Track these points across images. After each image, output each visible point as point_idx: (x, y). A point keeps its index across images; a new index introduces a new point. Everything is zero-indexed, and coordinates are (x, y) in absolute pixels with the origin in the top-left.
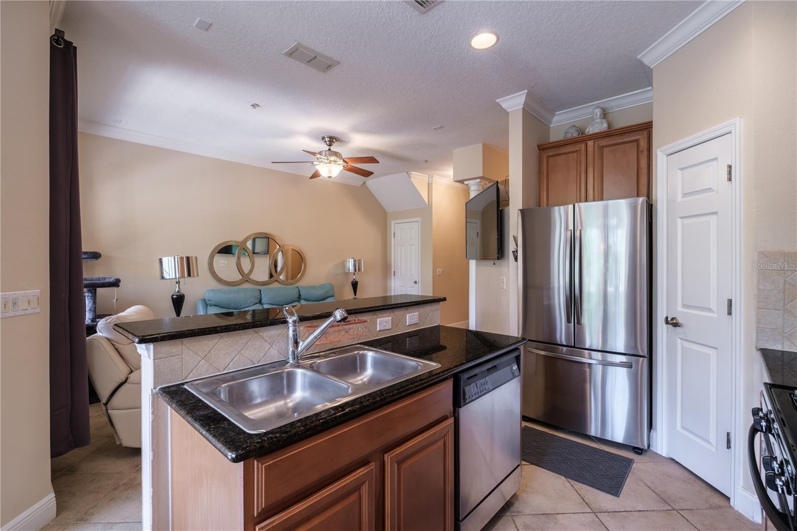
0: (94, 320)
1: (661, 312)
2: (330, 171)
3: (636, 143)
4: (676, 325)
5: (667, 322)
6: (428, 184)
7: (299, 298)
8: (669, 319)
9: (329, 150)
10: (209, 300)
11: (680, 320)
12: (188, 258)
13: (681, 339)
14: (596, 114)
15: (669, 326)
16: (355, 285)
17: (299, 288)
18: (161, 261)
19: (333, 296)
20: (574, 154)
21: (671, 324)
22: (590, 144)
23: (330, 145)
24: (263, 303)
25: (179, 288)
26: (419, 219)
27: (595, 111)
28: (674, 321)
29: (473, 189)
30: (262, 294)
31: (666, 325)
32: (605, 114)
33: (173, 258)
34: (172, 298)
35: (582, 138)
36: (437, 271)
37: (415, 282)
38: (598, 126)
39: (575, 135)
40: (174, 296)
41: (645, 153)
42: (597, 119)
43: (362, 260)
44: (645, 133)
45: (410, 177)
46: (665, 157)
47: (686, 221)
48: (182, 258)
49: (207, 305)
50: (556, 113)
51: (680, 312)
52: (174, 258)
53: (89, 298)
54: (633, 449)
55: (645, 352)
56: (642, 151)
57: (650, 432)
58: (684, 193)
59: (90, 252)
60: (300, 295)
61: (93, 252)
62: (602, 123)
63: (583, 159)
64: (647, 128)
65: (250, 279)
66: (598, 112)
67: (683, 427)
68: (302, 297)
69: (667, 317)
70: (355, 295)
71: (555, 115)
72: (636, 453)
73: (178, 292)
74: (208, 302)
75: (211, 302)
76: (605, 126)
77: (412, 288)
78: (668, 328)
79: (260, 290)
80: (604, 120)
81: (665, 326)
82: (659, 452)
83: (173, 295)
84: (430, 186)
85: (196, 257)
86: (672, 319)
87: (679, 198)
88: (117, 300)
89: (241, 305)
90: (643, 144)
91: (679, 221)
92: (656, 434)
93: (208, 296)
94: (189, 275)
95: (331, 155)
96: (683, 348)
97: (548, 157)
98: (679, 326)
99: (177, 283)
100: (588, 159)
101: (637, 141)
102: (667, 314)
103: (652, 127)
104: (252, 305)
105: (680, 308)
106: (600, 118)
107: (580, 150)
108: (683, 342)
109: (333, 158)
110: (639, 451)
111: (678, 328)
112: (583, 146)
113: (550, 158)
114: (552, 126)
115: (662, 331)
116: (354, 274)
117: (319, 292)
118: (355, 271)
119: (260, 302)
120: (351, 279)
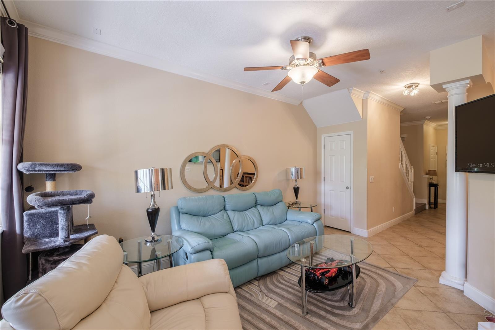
0: (67, 239)
2: (303, 76)
6: (363, 100)
7: (256, 204)
10: (182, 208)
12: (163, 171)
16: (296, 190)
17: (255, 194)
18: (136, 172)
19: (282, 201)
24: (226, 209)
25: (154, 202)
26: (352, 132)
29: (454, 93)
30: (226, 200)
33: (148, 170)
34: (147, 212)
36: (370, 178)
37: (347, 188)
40: (150, 210)
43: (304, 168)
45: (350, 93)
48: (157, 170)
49: (179, 212)
52: (150, 170)
53: (62, 215)
59: (68, 164)
60: (256, 201)
61: (71, 164)
65: (214, 186)
68: (259, 202)
70: (297, 199)
73: (153, 205)
74: (181, 210)
75: (183, 211)
77: (344, 193)
79: (223, 197)
83: (148, 209)
85: (171, 169)
88: (90, 217)
89: (208, 213)
93: (181, 204)
94: (164, 188)
99: (152, 195)
104: (218, 212)
116: (296, 180)
117: (272, 198)
118: (298, 178)
119: (224, 209)
120: (293, 185)
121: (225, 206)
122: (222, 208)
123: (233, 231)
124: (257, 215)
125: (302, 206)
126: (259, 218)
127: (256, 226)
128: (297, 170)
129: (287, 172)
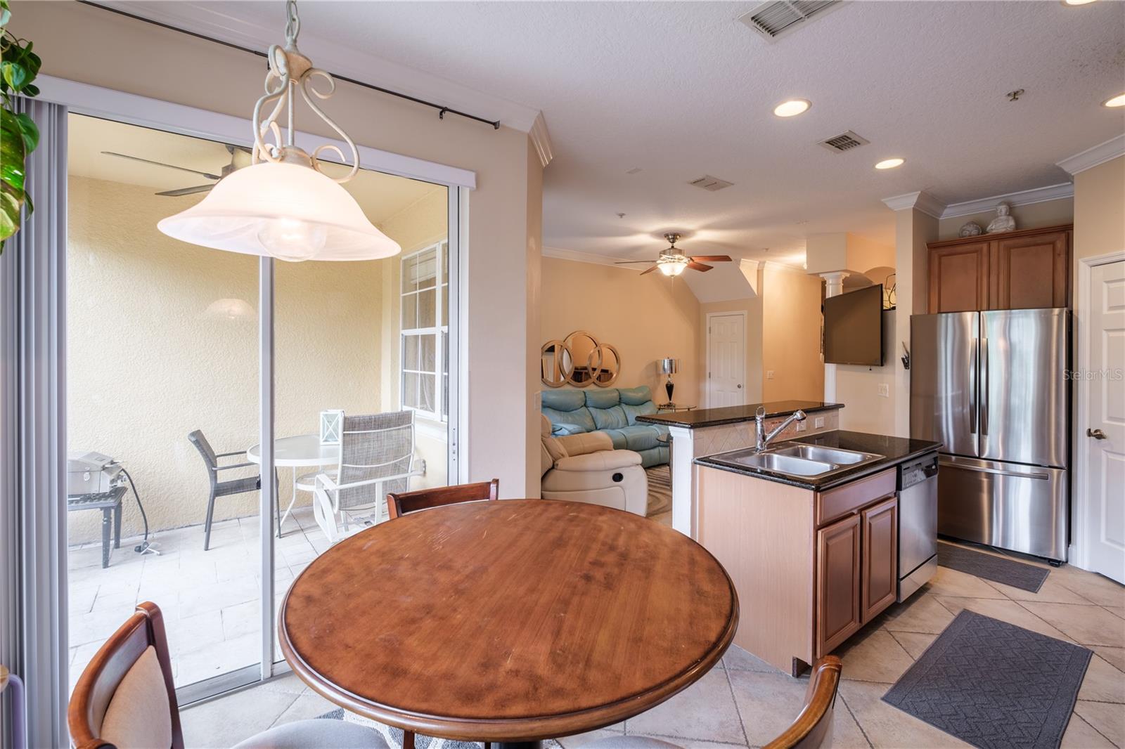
1: (1084, 422)
2: (673, 270)
3: (1052, 246)
4: (1100, 437)
5: (1090, 434)
6: (758, 271)
7: (620, 401)
8: (1092, 431)
9: (673, 247)
11: (1105, 432)
13: (1107, 451)
14: (1001, 211)
15: (1092, 437)
16: (670, 388)
17: (620, 391)
19: (650, 400)
20: (973, 254)
21: (1095, 436)
22: (994, 244)
23: (673, 242)
24: (588, 406)
26: (745, 312)
27: (998, 207)
28: (1098, 433)
29: (831, 282)
30: (587, 396)
31: (1089, 438)
32: (1011, 211)
35: (983, 236)
36: (768, 373)
37: (739, 387)
38: (1003, 225)
39: (974, 232)
41: (1063, 256)
42: (1001, 216)
43: (679, 360)
44: (1063, 235)
46: (1088, 269)
47: (1112, 334)
50: (949, 206)
51: (1104, 424)
54: (1049, 562)
55: (1064, 464)
56: (1059, 255)
57: (1068, 546)
58: (1111, 305)
60: (620, 398)
62: (1008, 221)
63: (985, 260)
64: (1066, 229)
66: (1003, 208)
67: (1108, 539)
68: (623, 400)
69: (1090, 430)
70: (670, 400)
71: (946, 208)
72: (1052, 565)
76: (1012, 223)
77: (737, 393)
78: (1090, 441)
79: (584, 393)
80: (1010, 218)
81: (1087, 438)
82: (1079, 566)
84: (760, 273)
86: (1096, 431)
87: (1105, 311)
89: (570, 407)
90: (1060, 245)
91: (1104, 333)
92: (1076, 549)
95: (675, 253)
96: (1108, 459)
97: (940, 257)
98: (1104, 438)
100: (991, 259)
101: (1053, 243)
102: (1090, 425)
103: (1073, 230)
104: (579, 408)
105: (1105, 421)
106: (1006, 214)
107: (981, 249)
108: (1109, 454)
109: (677, 256)
110: (1056, 563)
111: (1103, 440)
112: (985, 246)
113: (943, 258)
114: (941, 219)
115: (1084, 445)
116: (669, 376)
117: (638, 396)
118: (672, 372)
119: (585, 405)
120: (665, 380)
121: (586, 401)
122: (583, 404)
123: (596, 429)
124: (622, 414)
125: (676, 407)
126: (624, 418)
127: (620, 425)
128: (671, 362)
129: (656, 365)
